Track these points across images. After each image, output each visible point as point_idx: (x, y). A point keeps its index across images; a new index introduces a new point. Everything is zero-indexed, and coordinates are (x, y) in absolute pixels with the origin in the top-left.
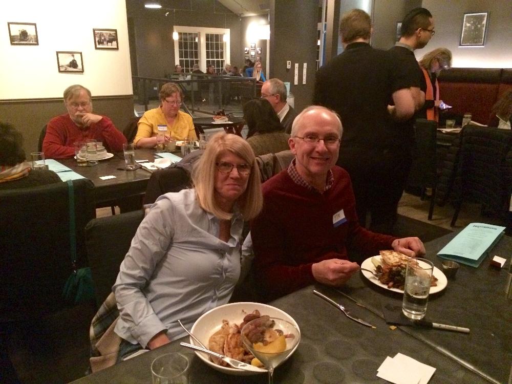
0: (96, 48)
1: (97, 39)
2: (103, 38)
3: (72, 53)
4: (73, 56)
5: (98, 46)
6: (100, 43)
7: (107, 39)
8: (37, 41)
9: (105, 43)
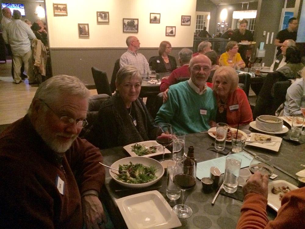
0: (182, 25)
1: (183, 21)
2: (185, 20)
3: (172, 27)
4: (172, 28)
5: (182, 24)
6: (184, 22)
7: (186, 21)
8: (160, 22)
9: (185, 22)
